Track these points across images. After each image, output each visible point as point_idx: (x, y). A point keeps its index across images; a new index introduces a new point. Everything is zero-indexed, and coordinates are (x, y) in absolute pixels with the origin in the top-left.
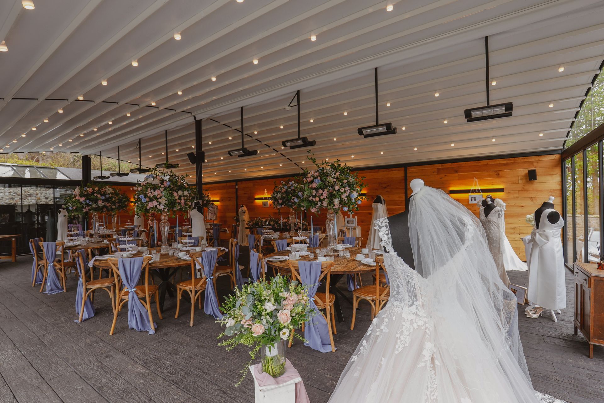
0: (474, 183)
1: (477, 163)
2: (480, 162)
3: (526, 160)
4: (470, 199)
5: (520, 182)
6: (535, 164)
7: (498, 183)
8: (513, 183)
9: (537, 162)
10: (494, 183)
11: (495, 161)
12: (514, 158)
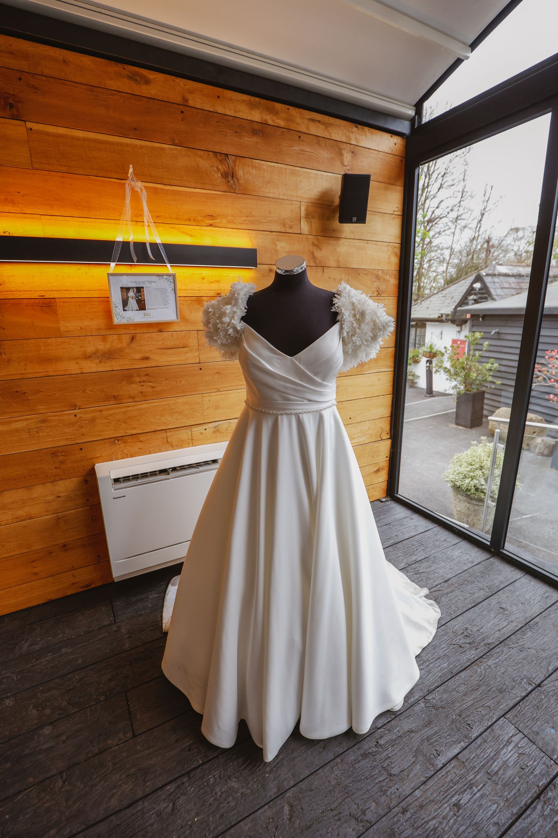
3: (322, 131)
4: (116, 298)
5: (305, 226)
6: (347, 157)
7: (233, 222)
8: (283, 230)
9: (352, 152)
10: (217, 221)
11: (219, 97)
12: (288, 107)
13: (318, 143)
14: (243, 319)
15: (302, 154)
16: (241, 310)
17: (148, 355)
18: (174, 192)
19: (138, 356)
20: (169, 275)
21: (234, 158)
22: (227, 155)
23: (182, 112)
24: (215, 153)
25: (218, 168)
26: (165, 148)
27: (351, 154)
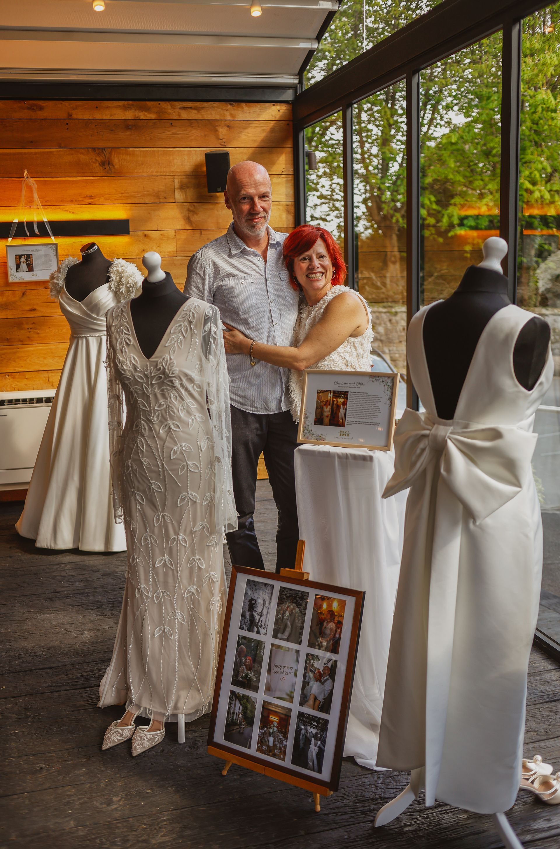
0: (24, 192)
1: (30, 108)
2: (41, 108)
3: (194, 115)
4: (11, 263)
5: (179, 196)
6: (223, 132)
7: (109, 199)
8: (157, 201)
9: (228, 127)
10: (95, 200)
11: (97, 107)
12: (159, 102)
13: (189, 126)
15: (174, 137)
17: (35, 307)
18: (60, 182)
19: (27, 308)
20: (53, 244)
21: (110, 150)
22: (104, 149)
23: (67, 124)
24: (94, 149)
25: (96, 160)
26: (54, 151)
27: (226, 128)
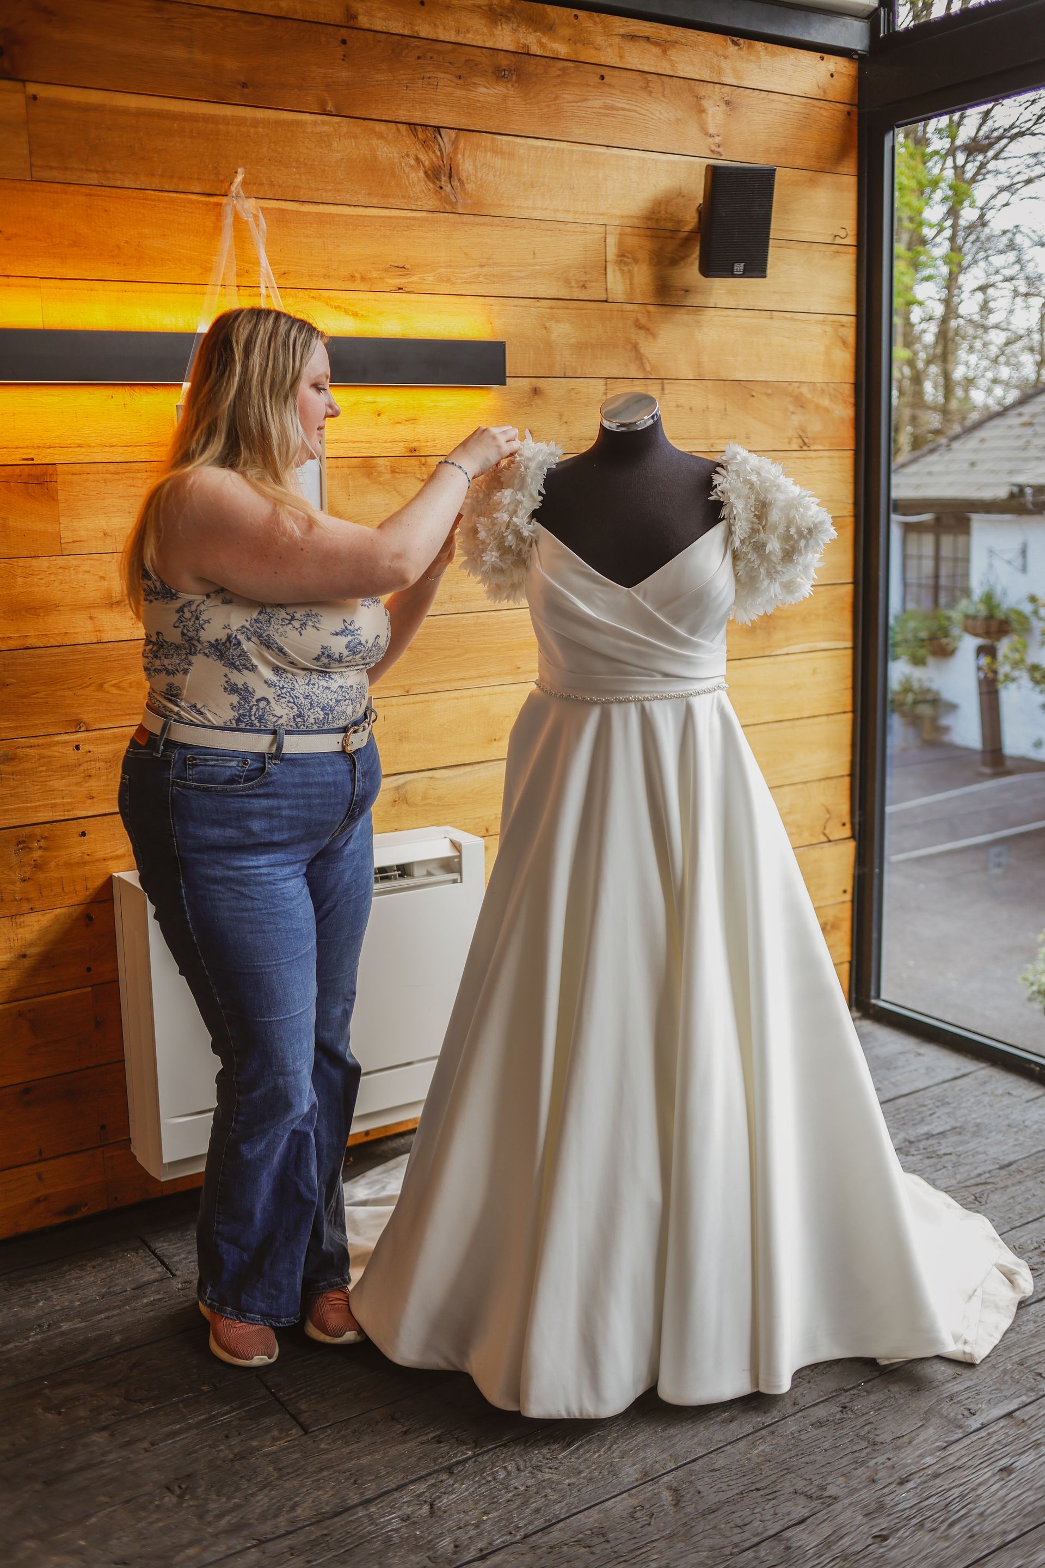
0: (227, 241)
3: (653, 60)
5: (616, 283)
6: (715, 115)
7: (448, 280)
8: (564, 293)
9: (728, 103)
10: (414, 279)
11: (422, 4)
12: (576, 12)
13: (646, 88)
14: (536, 515)
15: (607, 115)
16: (531, 498)
18: (321, 219)
21: (453, 134)
22: (438, 129)
23: (344, 42)
24: (412, 126)
25: (417, 159)
26: (306, 123)
27: (723, 107)
